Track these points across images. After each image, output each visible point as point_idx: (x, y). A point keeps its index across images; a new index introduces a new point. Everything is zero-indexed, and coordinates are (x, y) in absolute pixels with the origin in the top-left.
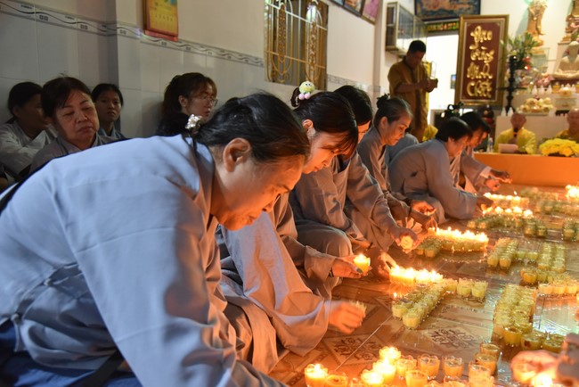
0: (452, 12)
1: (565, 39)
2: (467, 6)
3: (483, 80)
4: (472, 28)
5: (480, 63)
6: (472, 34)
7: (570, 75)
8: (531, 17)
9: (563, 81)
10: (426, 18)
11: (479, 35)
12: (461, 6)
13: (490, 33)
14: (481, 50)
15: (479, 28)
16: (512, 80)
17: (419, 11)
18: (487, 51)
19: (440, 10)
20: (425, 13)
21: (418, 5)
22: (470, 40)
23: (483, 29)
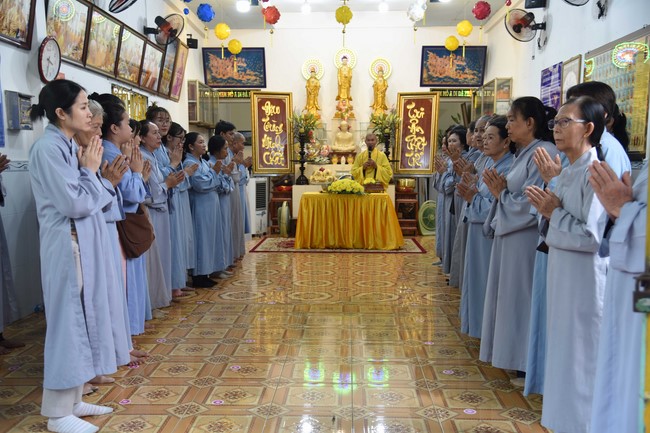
0: (240, 81)
1: (336, 116)
2: (254, 78)
3: (276, 150)
4: (261, 103)
5: (272, 135)
6: (263, 108)
7: (344, 148)
8: (309, 94)
9: (340, 154)
10: (216, 84)
11: (269, 109)
12: (249, 77)
13: (278, 108)
14: (272, 123)
15: (269, 103)
16: (302, 153)
17: (209, 77)
18: (277, 125)
19: (229, 78)
20: (214, 79)
21: (208, 72)
22: (262, 114)
23: (272, 104)
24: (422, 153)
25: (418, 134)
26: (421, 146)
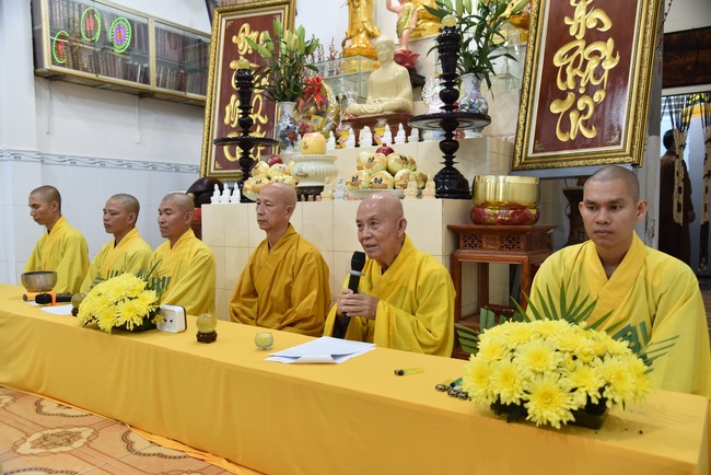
6: (234, 40)
11: (245, 39)
15: (246, 26)
22: (231, 53)
23: (251, 28)
24: (599, 96)
25: (592, 36)
26: (598, 73)
